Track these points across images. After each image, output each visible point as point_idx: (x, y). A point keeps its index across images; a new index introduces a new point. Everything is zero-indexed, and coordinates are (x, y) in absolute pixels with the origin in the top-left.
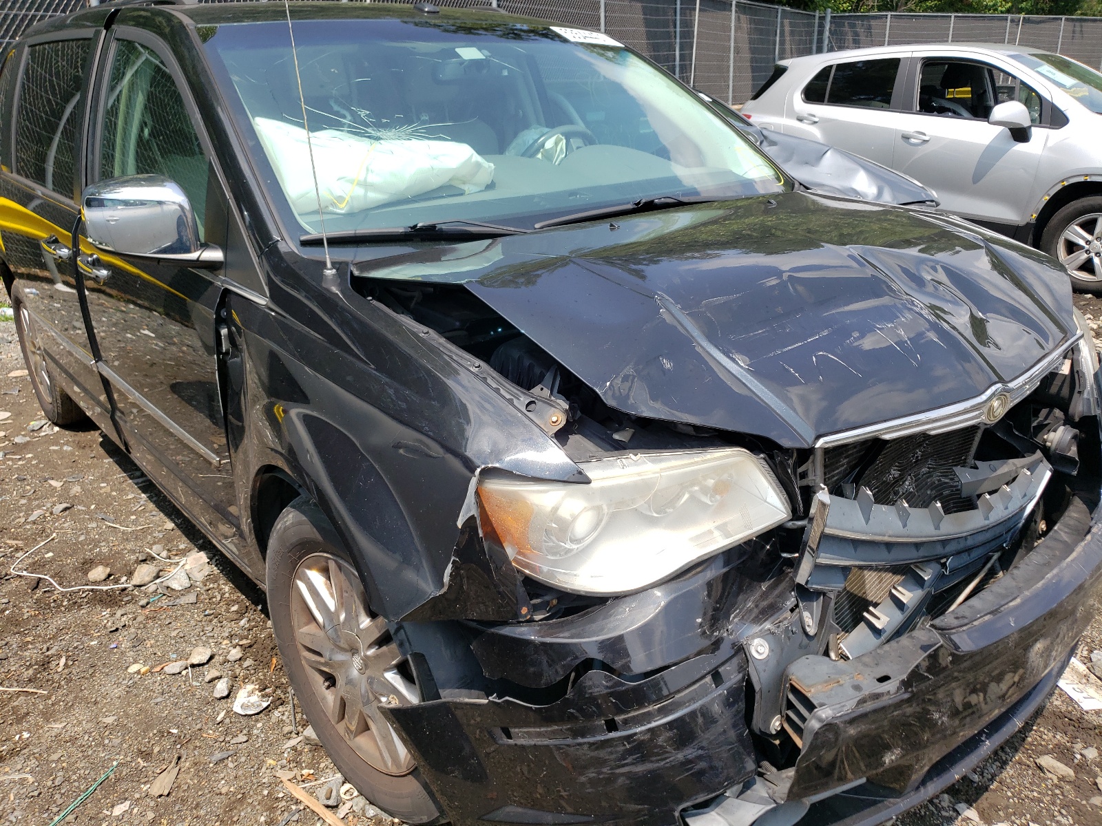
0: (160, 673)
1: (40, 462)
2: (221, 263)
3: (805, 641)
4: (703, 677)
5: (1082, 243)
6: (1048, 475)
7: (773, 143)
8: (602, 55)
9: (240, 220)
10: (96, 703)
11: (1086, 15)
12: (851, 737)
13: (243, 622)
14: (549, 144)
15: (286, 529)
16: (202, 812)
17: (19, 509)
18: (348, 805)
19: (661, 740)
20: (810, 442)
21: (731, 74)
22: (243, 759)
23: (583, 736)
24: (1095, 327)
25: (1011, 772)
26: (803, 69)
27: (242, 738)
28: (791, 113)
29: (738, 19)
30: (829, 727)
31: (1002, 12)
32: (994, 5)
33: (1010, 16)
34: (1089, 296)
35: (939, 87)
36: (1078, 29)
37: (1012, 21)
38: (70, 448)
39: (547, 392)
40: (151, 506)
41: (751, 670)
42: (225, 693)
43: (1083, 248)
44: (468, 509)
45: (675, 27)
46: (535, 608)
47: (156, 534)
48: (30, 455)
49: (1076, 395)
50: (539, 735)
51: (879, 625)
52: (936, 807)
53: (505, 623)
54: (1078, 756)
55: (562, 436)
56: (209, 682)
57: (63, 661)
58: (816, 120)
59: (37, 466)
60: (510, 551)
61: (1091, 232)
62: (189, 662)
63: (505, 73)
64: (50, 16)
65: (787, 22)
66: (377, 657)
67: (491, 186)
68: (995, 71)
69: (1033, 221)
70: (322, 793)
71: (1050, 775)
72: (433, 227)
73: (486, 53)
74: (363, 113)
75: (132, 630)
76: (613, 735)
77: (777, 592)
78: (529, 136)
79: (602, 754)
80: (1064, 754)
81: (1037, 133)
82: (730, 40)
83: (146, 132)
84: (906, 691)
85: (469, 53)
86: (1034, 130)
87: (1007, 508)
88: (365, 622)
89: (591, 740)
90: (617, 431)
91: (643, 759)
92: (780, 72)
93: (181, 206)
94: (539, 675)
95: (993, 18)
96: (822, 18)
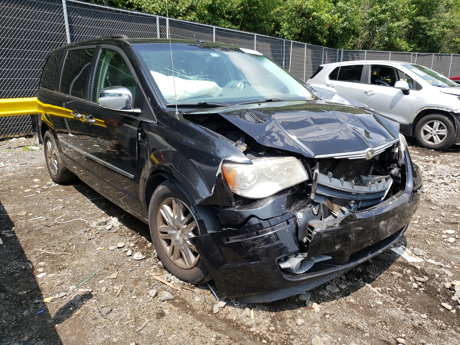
0: (107, 250)
1: (53, 194)
2: (140, 113)
3: (313, 216)
4: (284, 221)
5: (429, 131)
6: (392, 182)
7: (315, 91)
8: (257, 58)
9: (148, 100)
10: (88, 257)
11: (443, 53)
12: (325, 237)
13: (133, 237)
14: (238, 85)
15: (159, 192)
16: (127, 282)
17: (49, 207)
18: (174, 281)
19: (272, 238)
20: (313, 156)
21: (305, 71)
22: (138, 271)
23: (250, 237)
24: (433, 160)
25: (383, 275)
26: (329, 67)
27: (137, 265)
28: (324, 83)
29: (307, 51)
30: (318, 233)
31: (409, 52)
32: (406, 49)
33: (412, 53)
34: (433, 150)
35: (379, 76)
36: (439, 58)
37: (413, 55)
38: (63, 190)
39: (241, 142)
40: (96, 207)
41: (298, 221)
42: (130, 254)
43: (429, 133)
44: (219, 171)
45: (283, 53)
46: (236, 204)
47: (99, 215)
48: (49, 192)
49: (400, 158)
50: (237, 238)
51: (336, 215)
52: (359, 284)
53: (228, 207)
54: (405, 272)
55: (245, 153)
56: (124, 252)
57: (74, 246)
58: (334, 86)
59: (53, 195)
60: (230, 187)
61: (432, 127)
62: (117, 246)
63: (225, 62)
64: (65, 44)
65: (326, 52)
66: (186, 228)
67: (221, 95)
68: (398, 71)
69: (412, 123)
70: (165, 278)
71: (394, 276)
72: (206, 103)
73: (220, 55)
74: (183, 71)
75: (96, 239)
76: (258, 236)
77: (306, 203)
78: (232, 83)
79: (255, 242)
80: (400, 271)
81: (411, 92)
82: (304, 58)
83: (108, 77)
84: (341, 226)
85: (214, 55)
86: (410, 90)
87: (377, 189)
88: (183, 218)
89: (252, 238)
90: (260, 152)
91: (267, 244)
92: (321, 69)
93: (129, 96)
94: (237, 221)
95: (404, 54)
96: (340, 52)
